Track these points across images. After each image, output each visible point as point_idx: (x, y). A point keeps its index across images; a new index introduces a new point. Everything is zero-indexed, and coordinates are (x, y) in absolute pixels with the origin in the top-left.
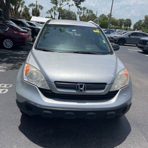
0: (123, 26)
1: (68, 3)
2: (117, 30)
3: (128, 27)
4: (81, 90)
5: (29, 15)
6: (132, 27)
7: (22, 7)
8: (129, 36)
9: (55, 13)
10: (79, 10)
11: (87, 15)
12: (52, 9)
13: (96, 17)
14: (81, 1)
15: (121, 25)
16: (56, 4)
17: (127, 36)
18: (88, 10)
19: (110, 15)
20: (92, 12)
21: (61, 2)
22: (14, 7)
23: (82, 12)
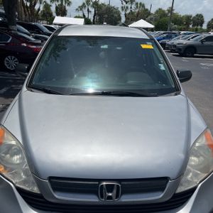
0: (191, 26)
2: (182, 32)
3: (199, 27)
5: (51, 15)
6: (205, 26)
7: (40, 3)
8: (202, 41)
9: (88, 10)
10: (124, 3)
11: (137, 11)
12: (84, 4)
13: (149, 14)
15: (188, 24)
17: (199, 42)
18: (137, 4)
19: (171, 10)
20: (143, 6)
22: (28, 4)
23: (129, 6)
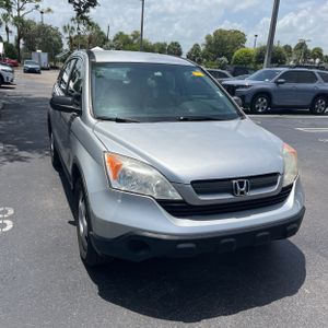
1: (37, 7)
4: (242, 193)
9: (7, 29)
11: (88, 33)
14: (88, 5)
16: (8, 7)
20: (97, 27)
21: (21, 4)
23: (76, 27)
